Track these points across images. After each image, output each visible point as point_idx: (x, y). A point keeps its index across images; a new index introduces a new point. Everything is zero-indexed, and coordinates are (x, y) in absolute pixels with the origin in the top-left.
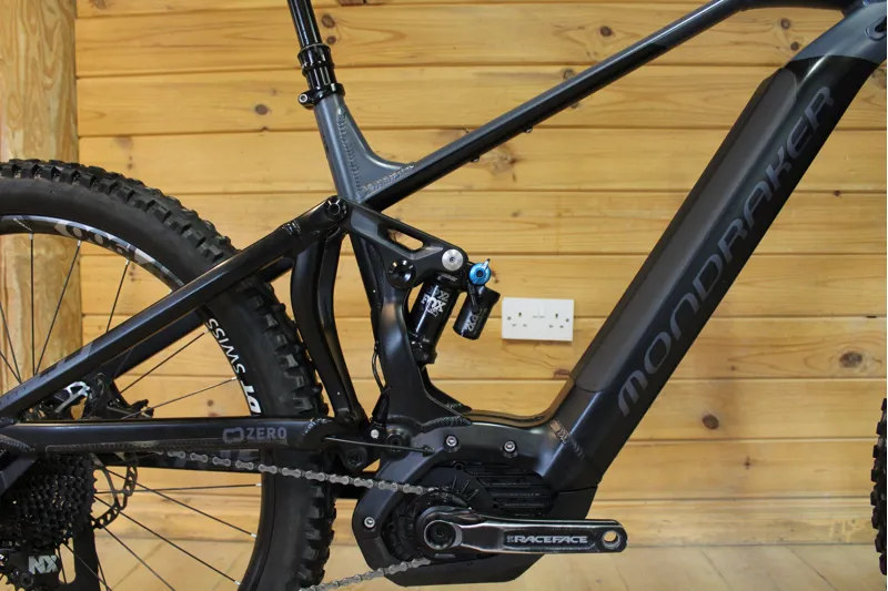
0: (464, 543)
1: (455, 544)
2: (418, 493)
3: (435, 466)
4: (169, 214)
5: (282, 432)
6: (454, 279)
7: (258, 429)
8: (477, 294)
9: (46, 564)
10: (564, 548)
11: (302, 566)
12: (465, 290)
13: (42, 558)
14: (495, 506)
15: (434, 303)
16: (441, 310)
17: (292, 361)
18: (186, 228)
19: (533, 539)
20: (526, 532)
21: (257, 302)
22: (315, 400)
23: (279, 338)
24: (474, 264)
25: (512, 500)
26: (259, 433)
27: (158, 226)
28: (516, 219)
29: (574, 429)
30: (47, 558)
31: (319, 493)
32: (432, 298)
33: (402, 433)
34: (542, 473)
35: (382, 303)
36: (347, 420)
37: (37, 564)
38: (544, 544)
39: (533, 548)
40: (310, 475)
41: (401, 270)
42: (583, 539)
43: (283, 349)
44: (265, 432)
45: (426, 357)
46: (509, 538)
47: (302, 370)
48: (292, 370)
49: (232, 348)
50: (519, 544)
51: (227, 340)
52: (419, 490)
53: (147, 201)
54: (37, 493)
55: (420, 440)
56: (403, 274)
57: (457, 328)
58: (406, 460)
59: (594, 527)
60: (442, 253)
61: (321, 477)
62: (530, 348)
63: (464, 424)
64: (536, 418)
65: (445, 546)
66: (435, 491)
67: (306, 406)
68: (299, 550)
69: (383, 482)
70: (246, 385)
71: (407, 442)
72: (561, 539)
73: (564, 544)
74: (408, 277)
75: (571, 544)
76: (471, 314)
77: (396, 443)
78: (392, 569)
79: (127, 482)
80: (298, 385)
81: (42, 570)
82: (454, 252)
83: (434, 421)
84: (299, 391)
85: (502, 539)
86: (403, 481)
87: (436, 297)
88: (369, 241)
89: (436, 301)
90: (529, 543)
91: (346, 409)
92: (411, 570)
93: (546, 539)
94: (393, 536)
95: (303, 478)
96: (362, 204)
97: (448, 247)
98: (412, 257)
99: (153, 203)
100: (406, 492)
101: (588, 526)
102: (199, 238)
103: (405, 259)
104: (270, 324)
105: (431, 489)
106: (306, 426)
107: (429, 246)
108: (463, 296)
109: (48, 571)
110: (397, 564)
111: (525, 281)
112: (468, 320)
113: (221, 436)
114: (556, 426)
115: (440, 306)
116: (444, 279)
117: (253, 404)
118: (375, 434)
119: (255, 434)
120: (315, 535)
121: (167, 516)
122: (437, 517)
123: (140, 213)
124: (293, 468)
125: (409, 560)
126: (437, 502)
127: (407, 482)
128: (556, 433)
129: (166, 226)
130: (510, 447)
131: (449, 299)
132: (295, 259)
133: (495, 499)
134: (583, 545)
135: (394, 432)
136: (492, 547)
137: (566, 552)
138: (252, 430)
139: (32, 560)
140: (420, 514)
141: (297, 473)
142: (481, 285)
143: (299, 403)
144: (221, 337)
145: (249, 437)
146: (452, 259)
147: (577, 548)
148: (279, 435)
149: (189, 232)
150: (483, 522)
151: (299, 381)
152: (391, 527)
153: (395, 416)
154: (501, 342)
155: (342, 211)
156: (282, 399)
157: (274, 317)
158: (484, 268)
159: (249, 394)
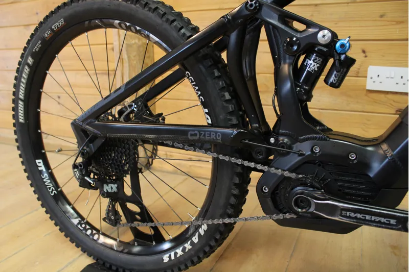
0: (315, 211)
1: (310, 210)
2: (293, 177)
3: (305, 163)
4: (165, 13)
5: (219, 135)
6: (325, 50)
7: (206, 133)
8: (340, 60)
9: (112, 188)
10: (379, 224)
11: (229, 206)
12: (333, 56)
13: (110, 185)
14: (340, 190)
15: (312, 65)
16: (316, 69)
17: (227, 96)
18: (174, 21)
19: (359, 216)
20: (355, 211)
21: (209, 63)
22: (240, 119)
23: (221, 83)
24: (339, 40)
25: (350, 188)
26: (207, 135)
27: (159, 21)
28: (382, 19)
29: (397, 150)
30: (112, 185)
31: (239, 170)
32: (311, 62)
33: (287, 142)
34: (371, 175)
35: (280, 64)
36: (256, 131)
37: (107, 188)
38: (365, 220)
39: (358, 221)
40: (233, 160)
41: (291, 44)
42: (393, 222)
43: (222, 89)
44: (210, 134)
45: (305, 97)
46: (344, 213)
47: (234, 101)
48: (227, 101)
49: (197, 88)
50: (349, 217)
51: (195, 83)
52: (293, 175)
53: (153, 7)
54: (109, 155)
55: (297, 147)
56: (292, 46)
57: (326, 81)
58: (289, 156)
59: (402, 215)
60: (318, 32)
61: (239, 162)
62: (382, 96)
63: (325, 140)
64: (373, 140)
65: (304, 210)
66: (303, 177)
67: (235, 121)
68: (228, 199)
69: (273, 169)
70: (205, 108)
71: (290, 147)
72: (378, 219)
73: (380, 222)
74: (295, 48)
75: (384, 223)
76: (335, 72)
77: (283, 147)
78: (275, 217)
79: (153, 153)
80: (231, 109)
81: (110, 191)
82: (326, 32)
83: (307, 136)
84: (231, 113)
85: (339, 213)
86: (285, 169)
87: (313, 61)
88: (274, 26)
89: (313, 63)
90: (356, 218)
91: (257, 125)
92: (285, 219)
93: (368, 217)
94: (278, 198)
95: (230, 161)
96: (271, 3)
97: (322, 28)
98: (298, 35)
99: (157, 8)
100: (286, 176)
101: (398, 214)
102: (179, 27)
103: (295, 37)
104: (216, 75)
105: (300, 176)
106: (232, 134)
107: (310, 28)
108: (331, 61)
109: (113, 191)
110: (278, 214)
111: (383, 56)
112: (333, 76)
113: (187, 135)
114: (385, 147)
115: (316, 66)
116: (319, 50)
117: (208, 119)
118: (272, 140)
119: (204, 135)
120: (236, 192)
121: (190, 166)
122: (302, 193)
123: (150, 14)
124: (225, 155)
125: (285, 213)
126: (304, 184)
127: (287, 170)
128: (384, 151)
129: (163, 21)
130: (353, 157)
131: (322, 62)
132: (229, 37)
133: (340, 186)
134: (392, 225)
135: (283, 140)
136: (332, 216)
137: (380, 227)
138: (203, 133)
139: (105, 186)
140: (292, 189)
141: (227, 158)
142: (343, 54)
143: (230, 120)
144: (192, 82)
145: (201, 137)
146: (324, 36)
147: (388, 226)
148: (217, 137)
149: (175, 23)
150: (328, 200)
151: (231, 107)
152: (277, 193)
153: (283, 131)
154: (365, 91)
155: (256, 7)
156: (221, 117)
157: (219, 70)
158: (345, 42)
159: (206, 113)
